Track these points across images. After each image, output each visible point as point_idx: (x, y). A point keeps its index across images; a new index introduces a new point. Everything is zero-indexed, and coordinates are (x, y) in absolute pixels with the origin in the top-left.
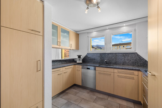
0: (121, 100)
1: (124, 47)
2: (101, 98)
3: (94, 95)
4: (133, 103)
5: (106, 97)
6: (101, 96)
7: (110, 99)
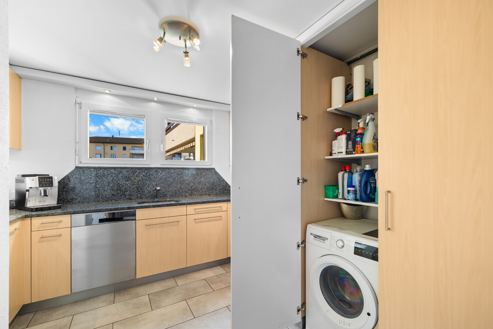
0: (201, 272)
1: (124, 149)
2: (162, 291)
3: (138, 296)
4: (219, 267)
5: (169, 283)
6: (157, 287)
7: (181, 282)
